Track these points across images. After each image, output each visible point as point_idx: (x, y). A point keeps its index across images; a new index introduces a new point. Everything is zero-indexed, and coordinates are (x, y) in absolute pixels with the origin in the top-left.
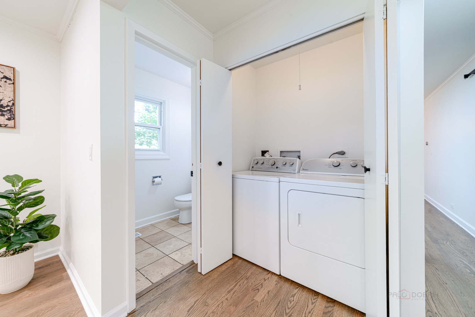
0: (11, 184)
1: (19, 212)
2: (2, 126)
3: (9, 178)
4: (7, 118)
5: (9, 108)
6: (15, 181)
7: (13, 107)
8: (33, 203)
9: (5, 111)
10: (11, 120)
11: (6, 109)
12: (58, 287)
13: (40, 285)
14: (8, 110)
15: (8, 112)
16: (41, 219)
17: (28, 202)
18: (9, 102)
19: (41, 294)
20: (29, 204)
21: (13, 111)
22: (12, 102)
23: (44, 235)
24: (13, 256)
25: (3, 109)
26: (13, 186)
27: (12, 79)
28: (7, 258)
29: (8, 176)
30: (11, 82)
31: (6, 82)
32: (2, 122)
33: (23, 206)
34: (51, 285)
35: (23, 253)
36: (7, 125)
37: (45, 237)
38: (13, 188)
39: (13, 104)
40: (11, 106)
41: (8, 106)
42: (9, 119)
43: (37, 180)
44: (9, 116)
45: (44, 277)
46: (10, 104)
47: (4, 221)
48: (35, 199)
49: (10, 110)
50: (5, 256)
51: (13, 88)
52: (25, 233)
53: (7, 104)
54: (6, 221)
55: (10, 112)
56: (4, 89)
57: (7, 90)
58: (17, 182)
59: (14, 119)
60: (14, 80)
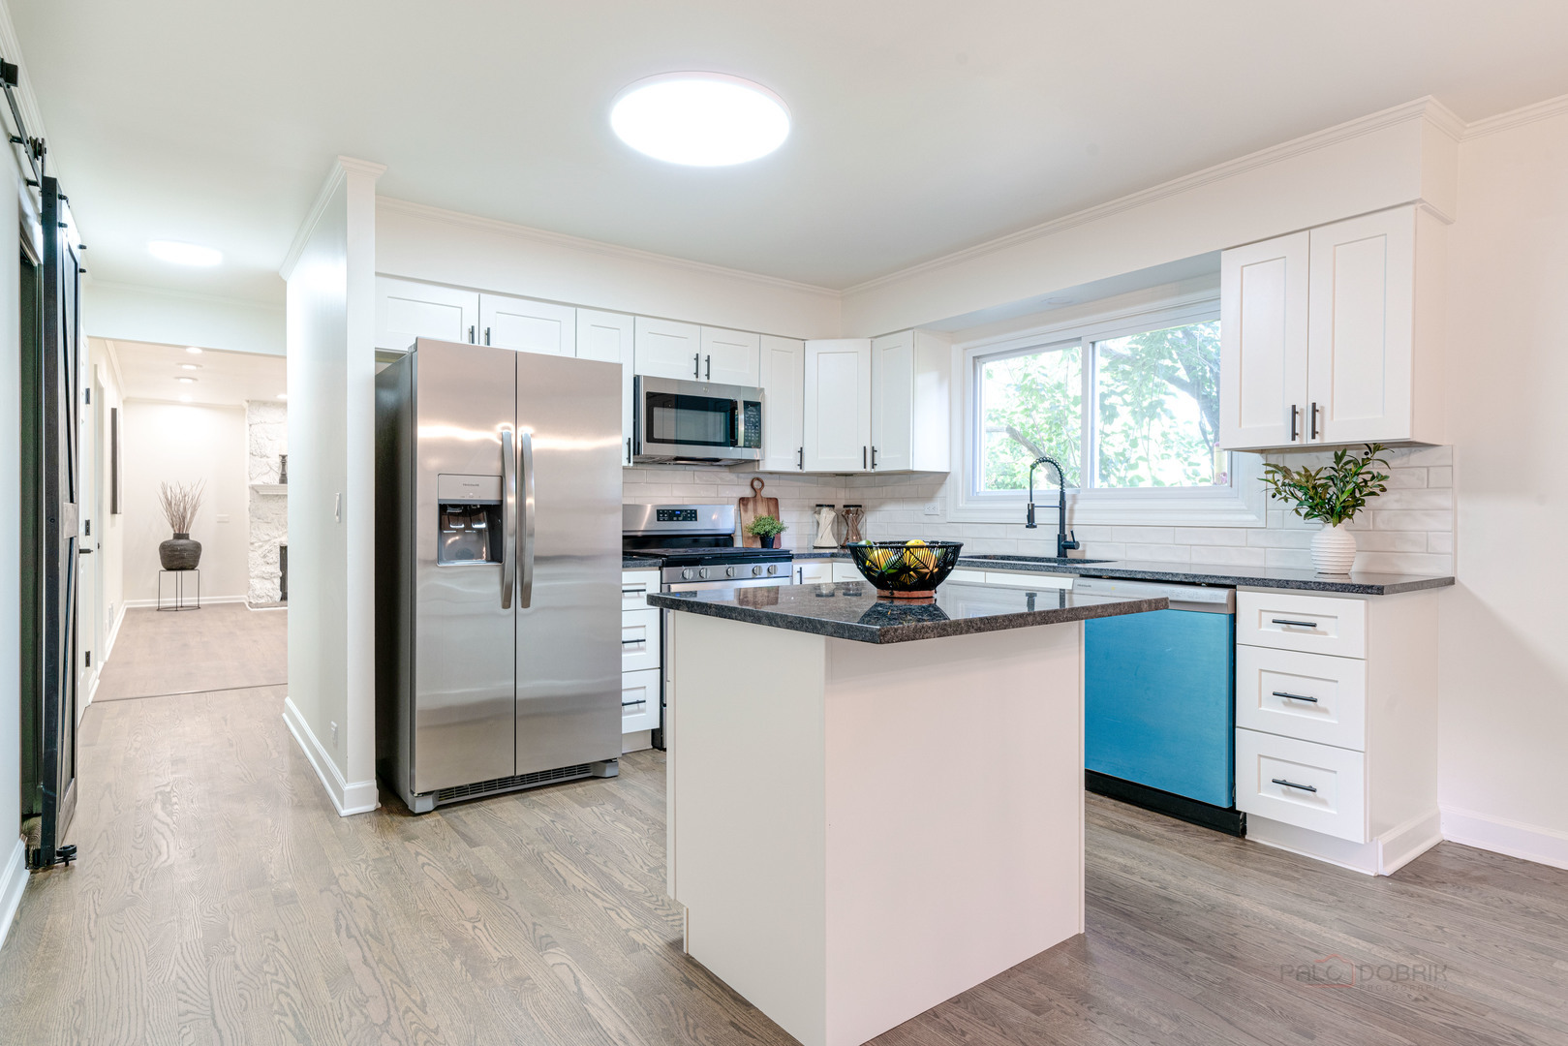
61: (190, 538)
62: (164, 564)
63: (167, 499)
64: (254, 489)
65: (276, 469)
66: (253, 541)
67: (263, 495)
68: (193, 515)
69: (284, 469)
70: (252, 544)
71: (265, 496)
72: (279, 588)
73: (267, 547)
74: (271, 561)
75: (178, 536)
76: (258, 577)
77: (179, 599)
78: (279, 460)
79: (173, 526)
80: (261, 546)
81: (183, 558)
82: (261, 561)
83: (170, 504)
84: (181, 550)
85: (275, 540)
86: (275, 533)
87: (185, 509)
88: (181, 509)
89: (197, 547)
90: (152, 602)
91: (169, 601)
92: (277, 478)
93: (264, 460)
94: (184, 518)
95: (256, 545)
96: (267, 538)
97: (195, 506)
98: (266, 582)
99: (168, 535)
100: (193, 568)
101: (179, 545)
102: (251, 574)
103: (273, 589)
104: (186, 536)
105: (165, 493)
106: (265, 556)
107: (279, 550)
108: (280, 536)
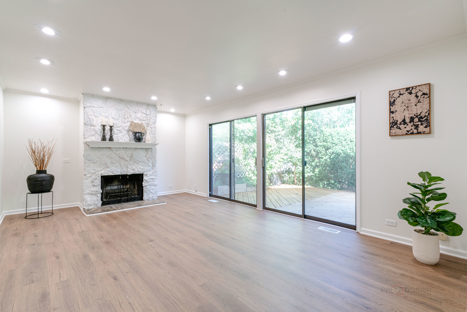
0: (422, 179)
1: (428, 202)
2: (422, 133)
3: (422, 174)
4: (425, 126)
5: (426, 118)
6: (426, 176)
7: (429, 116)
8: (438, 197)
9: (423, 121)
10: (427, 127)
11: (424, 119)
12: (454, 281)
13: (442, 271)
14: (425, 119)
15: (425, 121)
16: (444, 213)
17: (434, 195)
18: (426, 113)
19: (439, 276)
20: (435, 198)
21: (428, 120)
22: (428, 112)
23: (446, 229)
24: (422, 235)
25: (422, 120)
26: (424, 180)
27: (428, 93)
28: (419, 234)
29: (422, 172)
30: (427, 96)
31: (424, 97)
32: (422, 130)
33: (430, 198)
34: (449, 276)
35: (429, 236)
36: (425, 132)
37: (447, 230)
38: (423, 182)
39: (429, 114)
40: (428, 116)
41: (425, 116)
42: (426, 127)
43: (439, 178)
44: (426, 125)
45: (448, 268)
46: (427, 114)
47: (419, 206)
48: (440, 195)
49: (427, 120)
50: (419, 233)
51: (429, 101)
52: (428, 219)
53: (424, 115)
54: (419, 207)
55: (427, 121)
56: (422, 103)
57: (425, 103)
58: (427, 178)
59: (429, 126)
60: (429, 94)
61: (47, 173)
62: (30, 189)
63: (32, 150)
64: (87, 144)
65: (99, 133)
66: (86, 174)
67: (92, 148)
68: (49, 158)
69: (104, 133)
70: (85, 175)
71: (93, 148)
72: (100, 199)
73: (94, 177)
74: (96, 184)
75: (39, 172)
76: (88, 194)
77: (40, 207)
78: (101, 128)
79: (36, 166)
80: (90, 177)
81: (43, 185)
82: (90, 184)
83: (34, 152)
84: (41, 181)
85: (99, 173)
86: (99, 169)
87: (44, 155)
88: (42, 156)
89: (52, 178)
90: (22, 211)
91: (33, 209)
92: (100, 138)
93: (93, 127)
94: (43, 161)
95: (88, 175)
96: (94, 171)
97: (50, 154)
98: (93, 196)
99: (33, 171)
100: (49, 191)
101: (39, 178)
102: (85, 193)
103: (97, 200)
104: (45, 172)
105: (31, 146)
106: (93, 182)
107: (100, 178)
108: (101, 171)
